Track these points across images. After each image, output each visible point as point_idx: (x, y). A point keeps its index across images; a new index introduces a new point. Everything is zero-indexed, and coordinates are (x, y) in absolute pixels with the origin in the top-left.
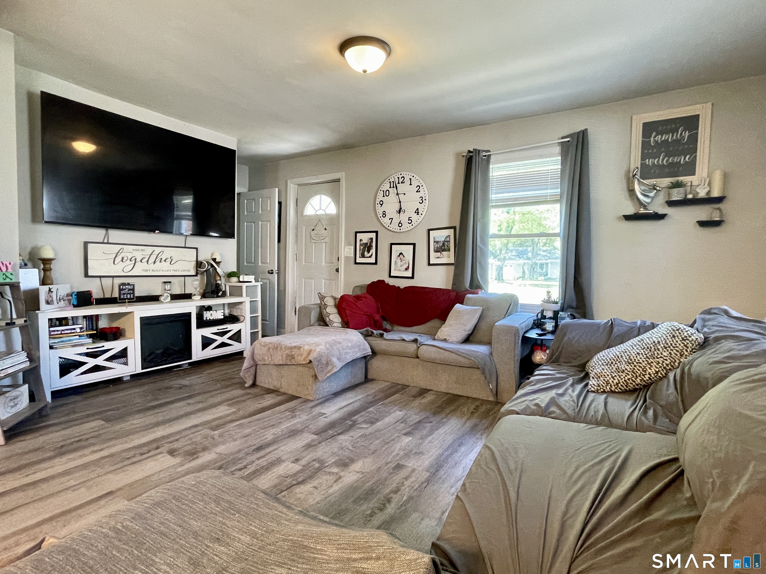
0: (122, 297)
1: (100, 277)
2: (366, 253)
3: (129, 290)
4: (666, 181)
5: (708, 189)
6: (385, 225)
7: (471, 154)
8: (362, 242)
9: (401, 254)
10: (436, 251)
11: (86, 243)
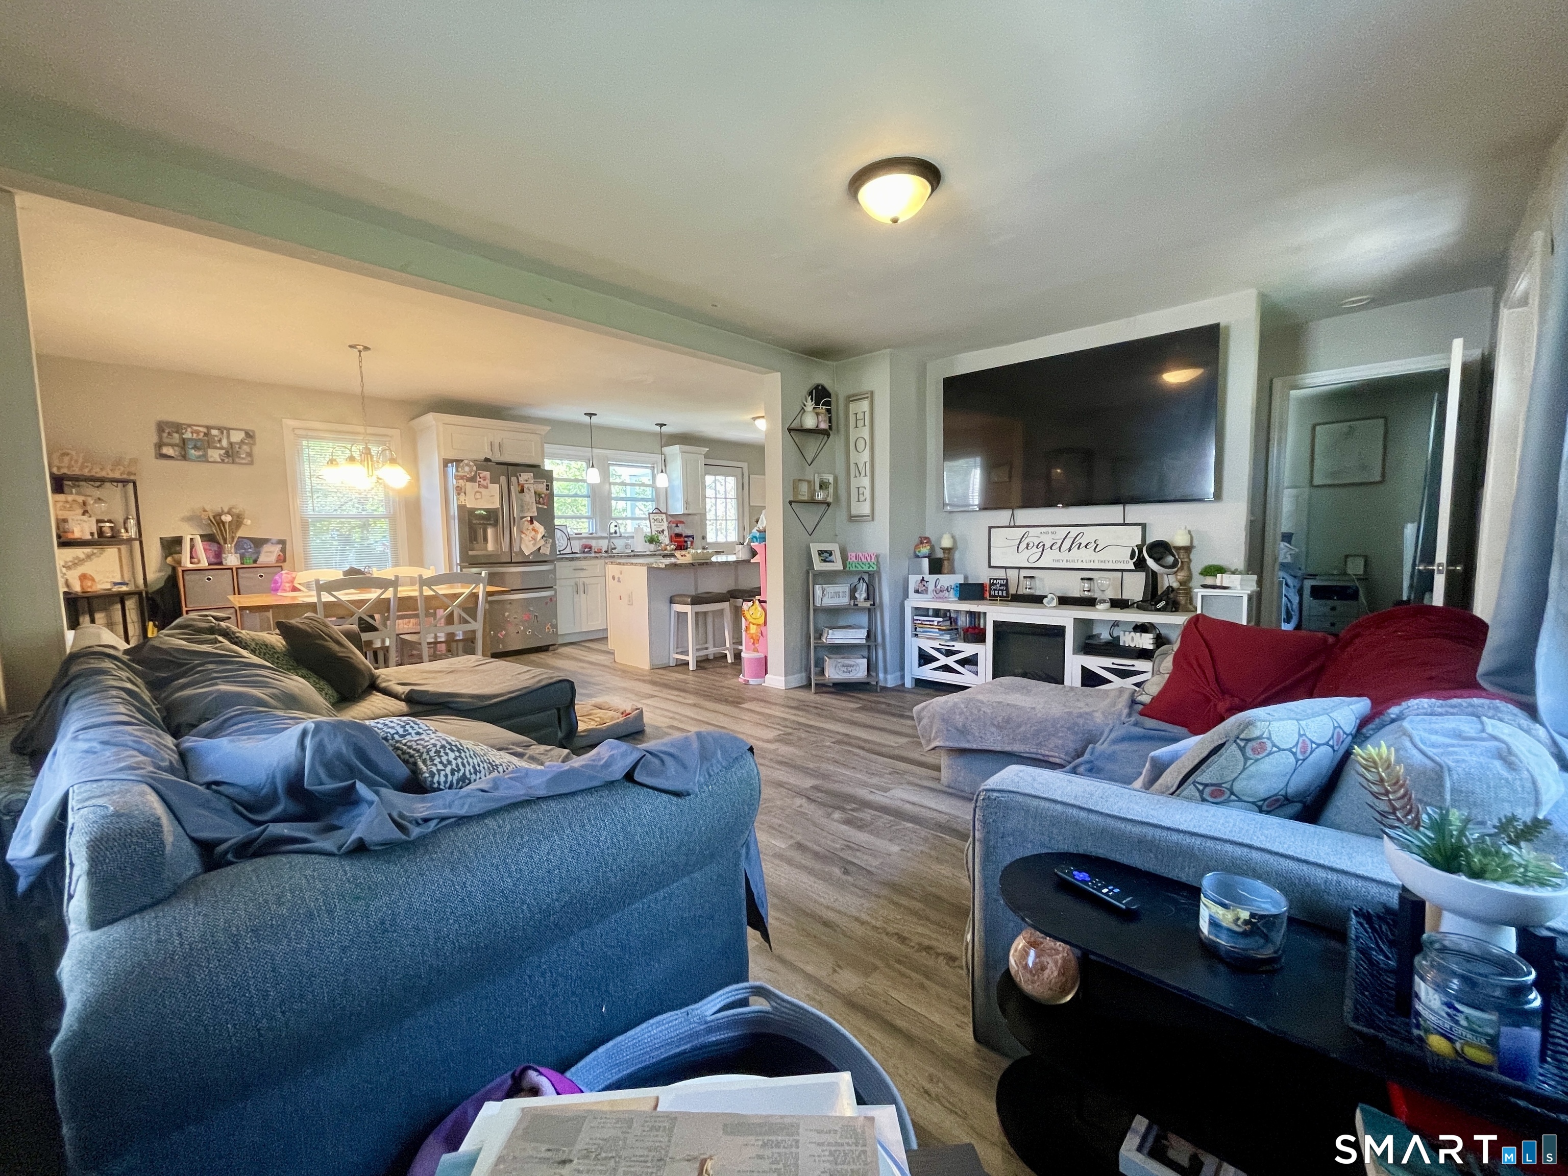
0: (993, 593)
1: (1006, 568)
3: (1001, 585)
11: (990, 528)
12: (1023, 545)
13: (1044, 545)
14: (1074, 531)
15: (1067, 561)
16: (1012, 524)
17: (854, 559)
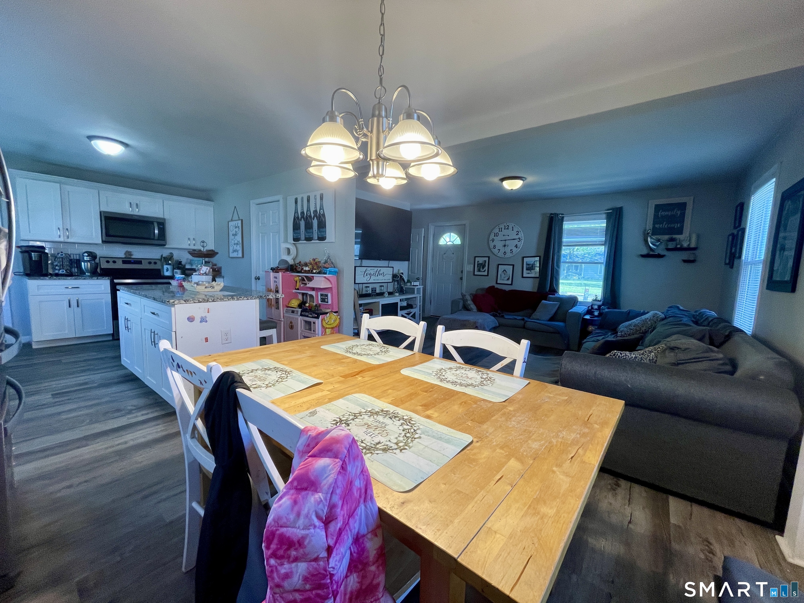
1: (359, 284)
2: (481, 269)
3: (374, 290)
4: (666, 237)
5: (688, 243)
6: (495, 253)
7: (553, 215)
8: (479, 263)
9: (505, 270)
10: (527, 269)
12: (365, 274)
13: (371, 274)
14: (379, 269)
16: (361, 266)
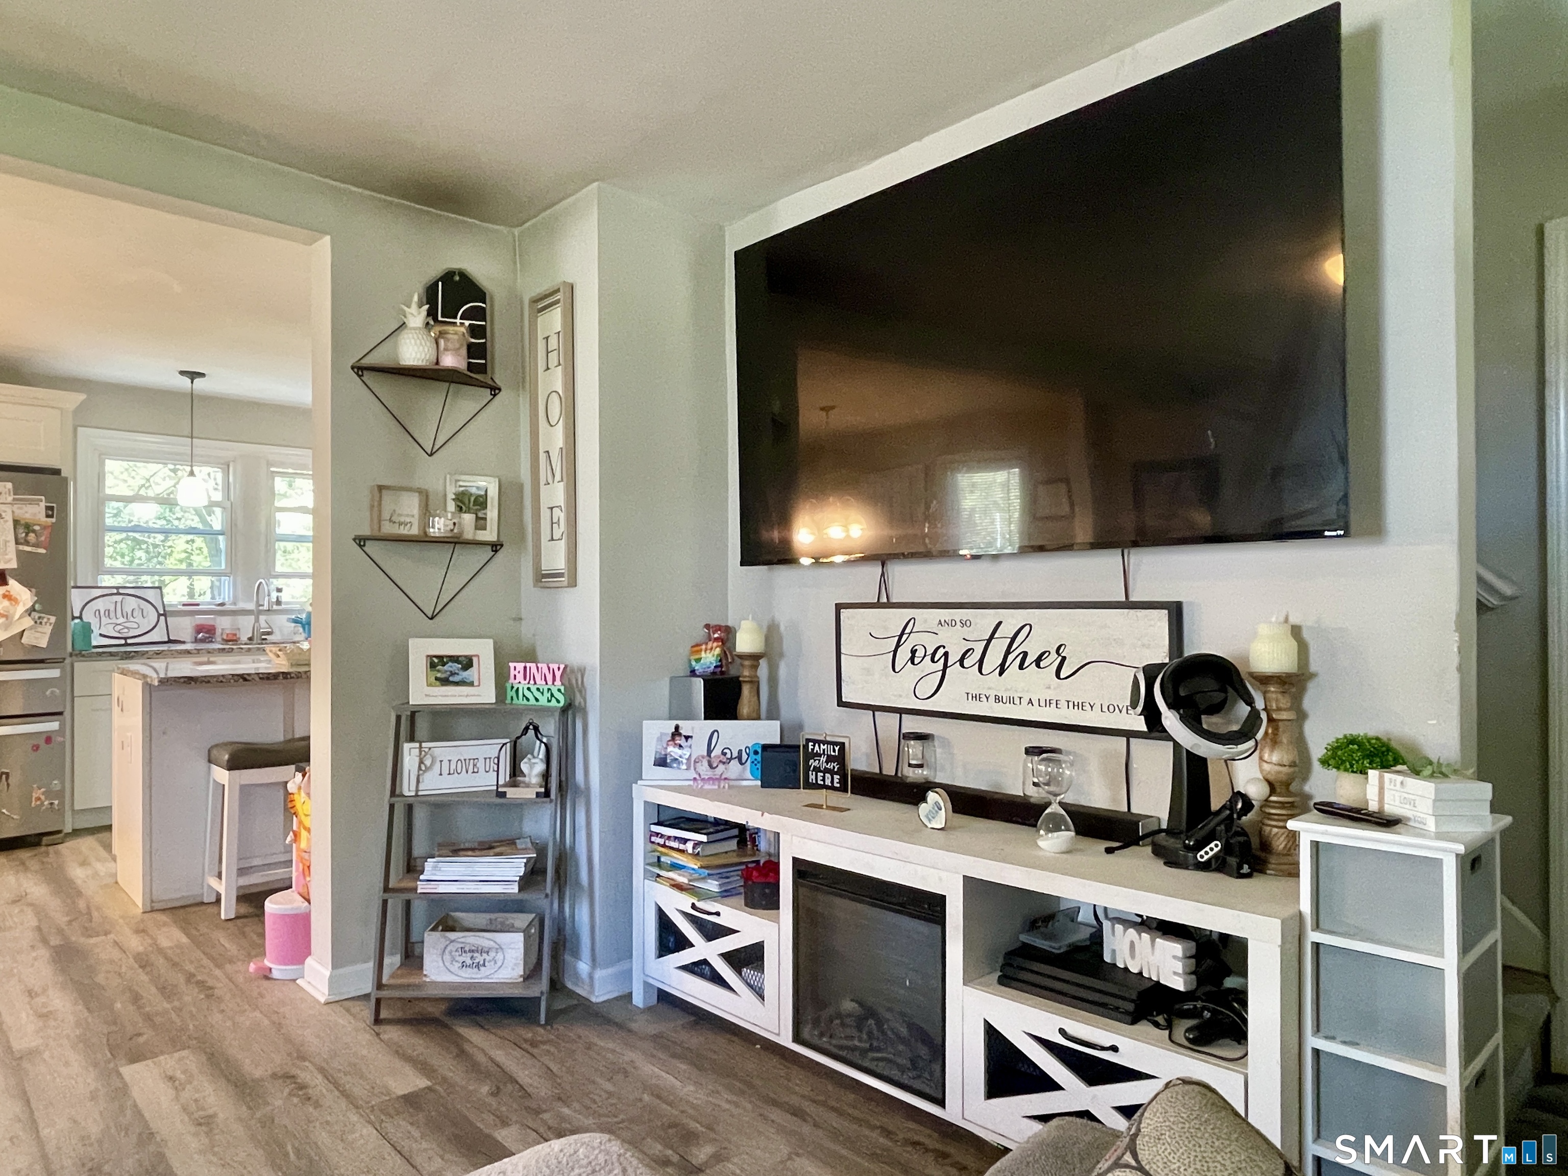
0: (812, 777)
1: (874, 709)
3: (830, 759)
11: (839, 607)
12: (904, 654)
13: (946, 654)
14: (1012, 620)
15: (998, 699)
16: (884, 599)
17: (520, 677)
